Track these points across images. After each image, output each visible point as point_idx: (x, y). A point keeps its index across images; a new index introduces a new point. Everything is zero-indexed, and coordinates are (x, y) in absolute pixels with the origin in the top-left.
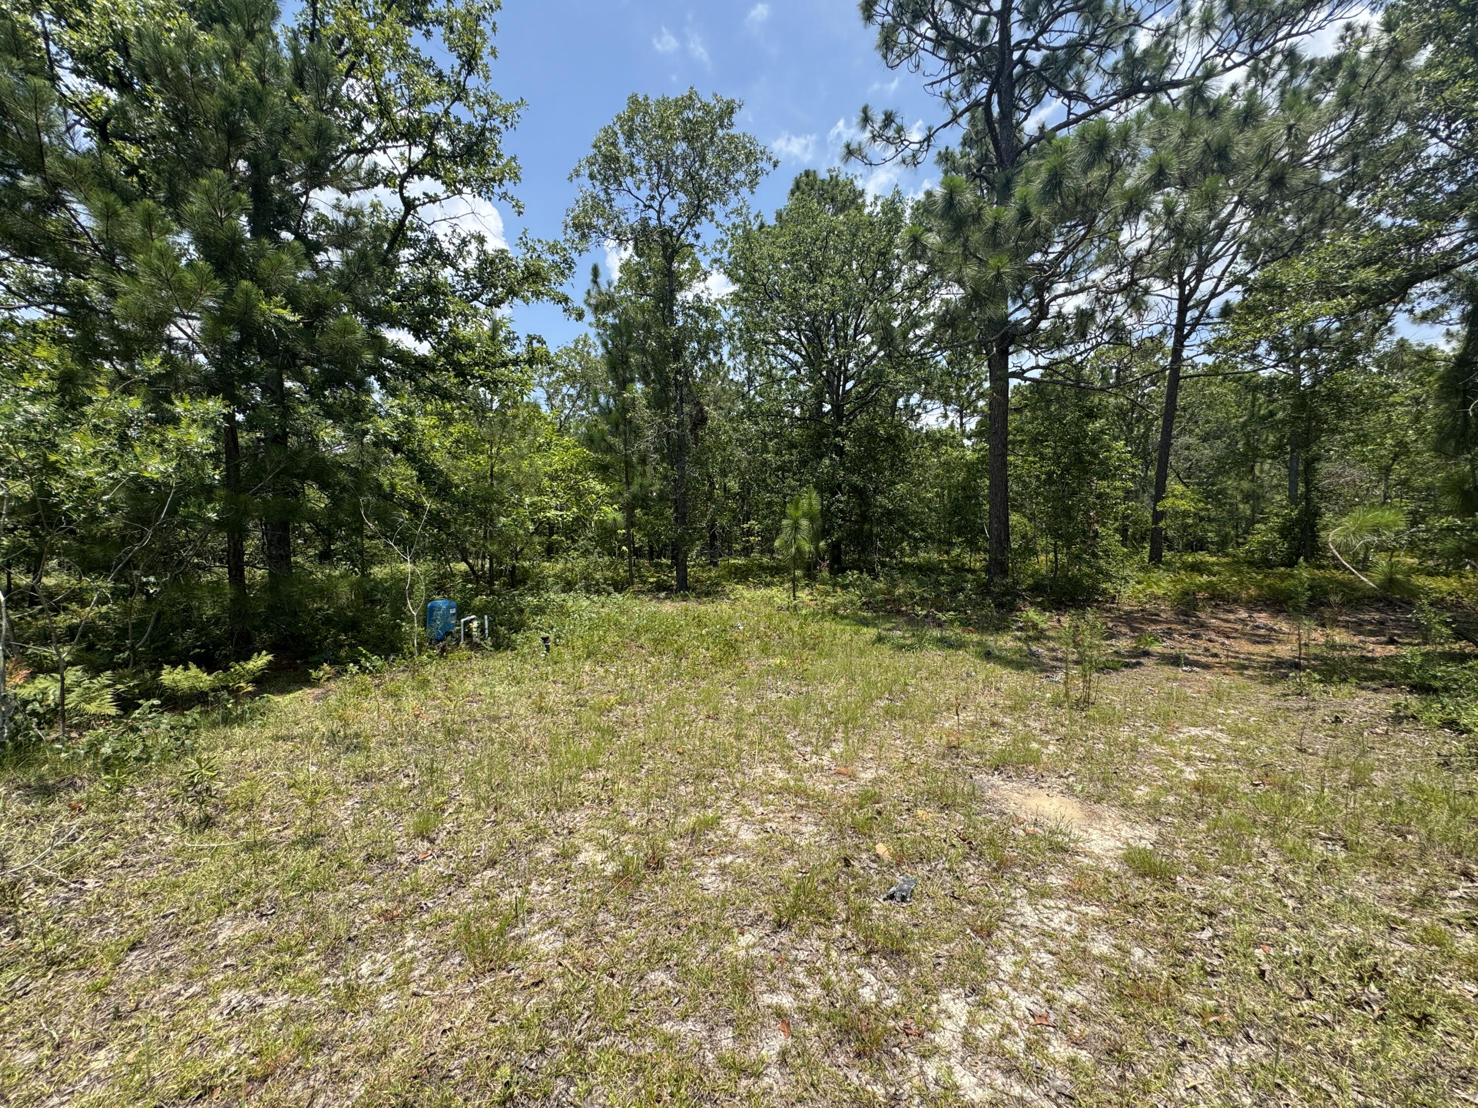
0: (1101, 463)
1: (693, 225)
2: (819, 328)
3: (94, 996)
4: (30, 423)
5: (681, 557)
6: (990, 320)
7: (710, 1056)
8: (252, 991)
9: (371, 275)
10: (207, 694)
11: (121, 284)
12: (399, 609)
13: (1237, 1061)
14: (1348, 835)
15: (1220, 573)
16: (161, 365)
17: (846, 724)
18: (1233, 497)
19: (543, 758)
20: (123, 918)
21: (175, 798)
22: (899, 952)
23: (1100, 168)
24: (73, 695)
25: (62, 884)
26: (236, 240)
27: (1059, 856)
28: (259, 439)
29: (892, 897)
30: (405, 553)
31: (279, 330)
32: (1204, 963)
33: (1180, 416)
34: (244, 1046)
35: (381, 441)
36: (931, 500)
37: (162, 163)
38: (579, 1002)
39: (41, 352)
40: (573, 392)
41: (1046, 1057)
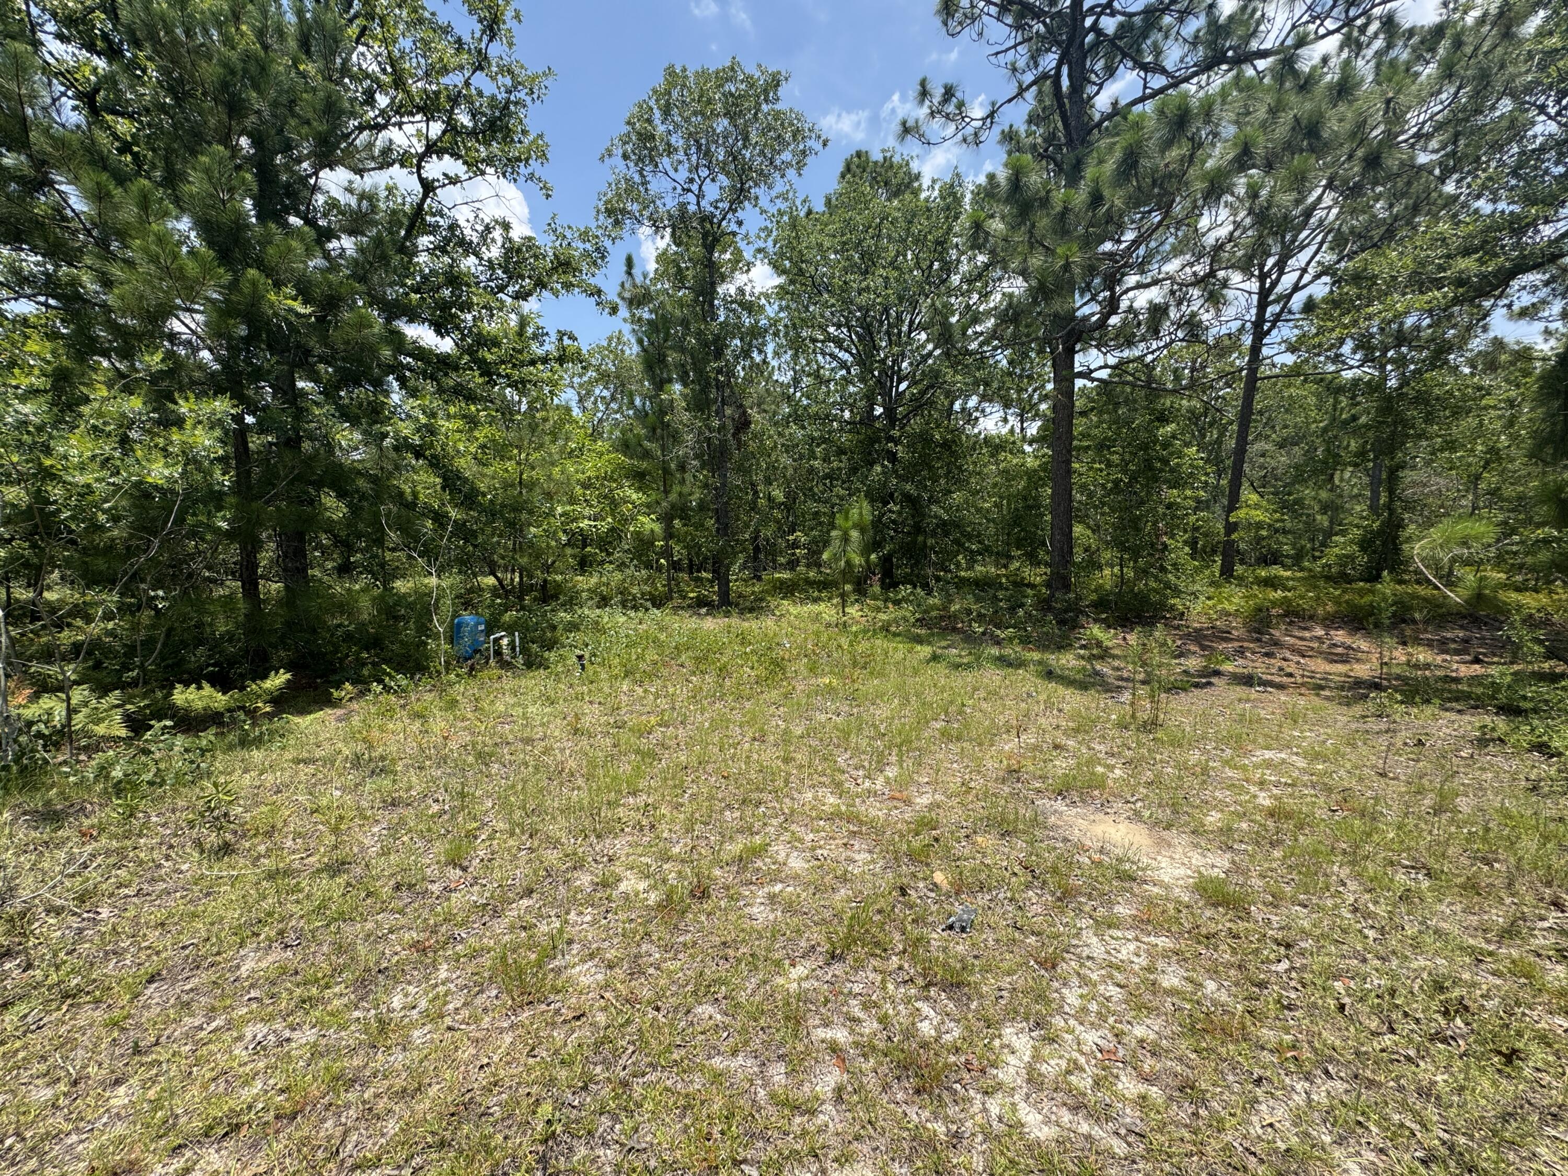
0: (1172, 470)
1: (735, 211)
2: (871, 324)
3: (112, 1030)
4: (23, 424)
5: (723, 570)
6: (1056, 315)
7: (762, 1093)
8: (279, 1025)
9: (388, 264)
10: (222, 714)
11: (116, 271)
12: (424, 625)
13: (1315, 1097)
14: (1431, 862)
15: (1295, 589)
16: (163, 360)
17: (899, 746)
18: (1310, 507)
19: (580, 782)
20: (140, 949)
21: (191, 824)
22: (959, 985)
23: (1180, 147)
24: (80, 715)
25: (75, 914)
26: (240, 224)
27: (1127, 885)
28: (270, 444)
29: (951, 927)
30: (429, 565)
31: (289, 324)
32: (1281, 996)
33: (1256, 421)
34: (272, 1082)
35: (402, 445)
36: (988, 511)
37: (157, 139)
38: (623, 1037)
39: (32, 346)
40: (606, 393)
41: (1115, 1094)
